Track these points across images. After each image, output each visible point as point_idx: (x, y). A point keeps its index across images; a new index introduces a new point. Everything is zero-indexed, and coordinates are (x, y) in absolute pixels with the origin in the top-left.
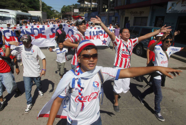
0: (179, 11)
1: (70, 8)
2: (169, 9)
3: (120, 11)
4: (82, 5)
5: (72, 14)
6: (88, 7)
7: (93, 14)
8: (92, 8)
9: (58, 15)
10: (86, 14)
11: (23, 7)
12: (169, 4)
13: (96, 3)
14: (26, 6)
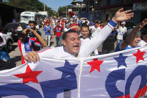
0: (140, 10)
1: (65, 9)
2: (134, 8)
3: (102, 10)
4: (74, 6)
5: (67, 13)
6: (79, 7)
7: (83, 12)
8: (82, 8)
9: (56, 14)
10: (78, 13)
11: (34, 9)
12: (134, 5)
13: (85, 4)
14: (35, 8)
